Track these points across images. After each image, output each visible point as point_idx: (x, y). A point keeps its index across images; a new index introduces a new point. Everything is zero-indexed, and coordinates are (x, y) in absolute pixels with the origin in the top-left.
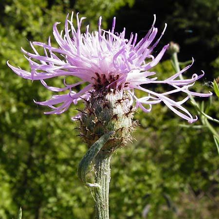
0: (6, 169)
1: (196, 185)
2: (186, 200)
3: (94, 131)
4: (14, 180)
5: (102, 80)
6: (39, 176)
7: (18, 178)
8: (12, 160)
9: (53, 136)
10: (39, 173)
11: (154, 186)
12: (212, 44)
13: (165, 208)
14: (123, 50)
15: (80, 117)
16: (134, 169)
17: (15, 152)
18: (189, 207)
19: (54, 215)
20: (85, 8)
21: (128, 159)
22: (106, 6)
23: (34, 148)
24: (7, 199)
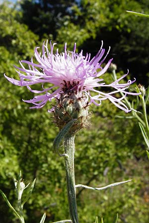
0: (14, 146)
1: (137, 154)
2: (131, 164)
3: (63, 119)
4: (20, 153)
5: (68, 85)
6: (36, 150)
7: (22, 151)
8: (18, 140)
9: (45, 124)
10: (36, 148)
11: (111, 155)
12: (146, 61)
13: (118, 169)
14: (82, 63)
15: (54, 110)
16: (98, 144)
17: (20, 134)
18: (133, 168)
19: (46, 175)
20: (63, 40)
21: (94, 138)
22: (78, 38)
23: (32, 132)
24: (16, 165)
